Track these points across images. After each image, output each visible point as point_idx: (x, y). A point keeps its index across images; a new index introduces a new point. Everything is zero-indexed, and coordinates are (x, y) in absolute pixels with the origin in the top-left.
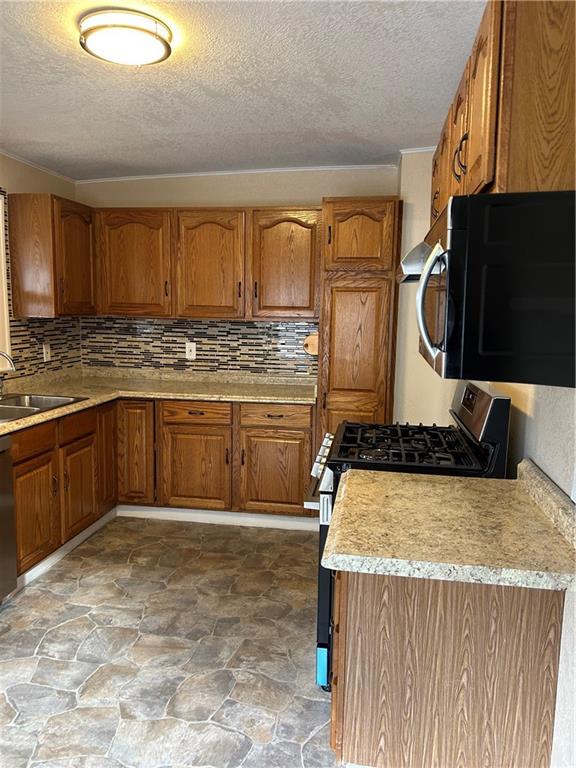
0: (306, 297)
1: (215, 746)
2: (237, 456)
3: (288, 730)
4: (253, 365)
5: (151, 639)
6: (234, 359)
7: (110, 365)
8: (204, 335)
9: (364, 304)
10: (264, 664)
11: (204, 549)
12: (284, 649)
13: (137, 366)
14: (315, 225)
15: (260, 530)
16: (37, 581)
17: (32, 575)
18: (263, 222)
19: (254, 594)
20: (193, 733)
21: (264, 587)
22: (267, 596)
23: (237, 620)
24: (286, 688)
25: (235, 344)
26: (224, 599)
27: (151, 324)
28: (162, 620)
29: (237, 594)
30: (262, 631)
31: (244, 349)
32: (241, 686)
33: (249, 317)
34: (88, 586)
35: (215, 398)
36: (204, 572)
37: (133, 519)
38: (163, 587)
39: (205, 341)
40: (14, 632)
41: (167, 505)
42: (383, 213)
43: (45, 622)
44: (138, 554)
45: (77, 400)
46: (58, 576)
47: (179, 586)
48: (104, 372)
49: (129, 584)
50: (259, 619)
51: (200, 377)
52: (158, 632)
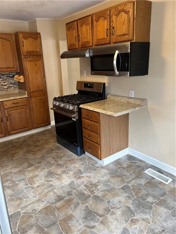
2: (5, 119)
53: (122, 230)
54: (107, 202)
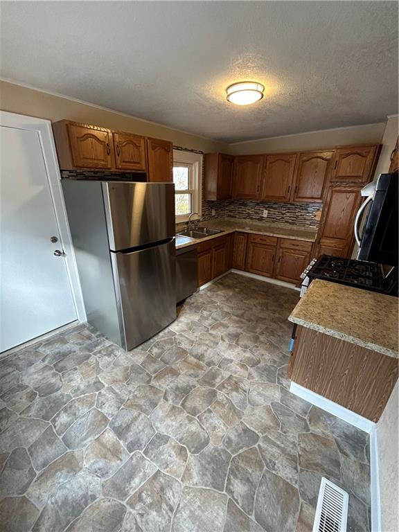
0: (320, 193)
1: (248, 358)
2: (277, 258)
3: (275, 362)
4: (290, 221)
5: (235, 318)
6: (283, 218)
7: (235, 217)
8: (271, 207)
9: (348, 198)
10: (272, 337)
11: (259, 290)
12: (280, 334)
13: (245, 218)
14: (330, 159)
15: (282, 287)
16: (203, 290)
17: (202, 288)
18: (304, 158)
19: (274, 311)
20: (242, 352)
21: (279, 310)
22: (279, 313)
23: (265, 319)
24: (277, 348)
25: (284, 212)
26: (262, 310)
27: (251, 202)
28: (239, 312)
29: (267, 309)
30: (274, 326)
31: (288, 214)
32: (262, 342)
33: (291, 201)
34: (218, 295)
35: (271, 235)
36: (257, 299)
37: (236, 274)
38: (242, 301)
39: (271, 210)
40: (195, 304)
41: (248, 272)
42: (369, 152)
43: (204, 303)
44: (236, 287)
45: (221, 232)
46: (209, 289)
47: (248, 302)
48: (232, 220)
49: (231, 297)
50: (273, 320)
51: (268, 225)
52: (237, 316)
53: (166, 434)
54: (208, 409)
